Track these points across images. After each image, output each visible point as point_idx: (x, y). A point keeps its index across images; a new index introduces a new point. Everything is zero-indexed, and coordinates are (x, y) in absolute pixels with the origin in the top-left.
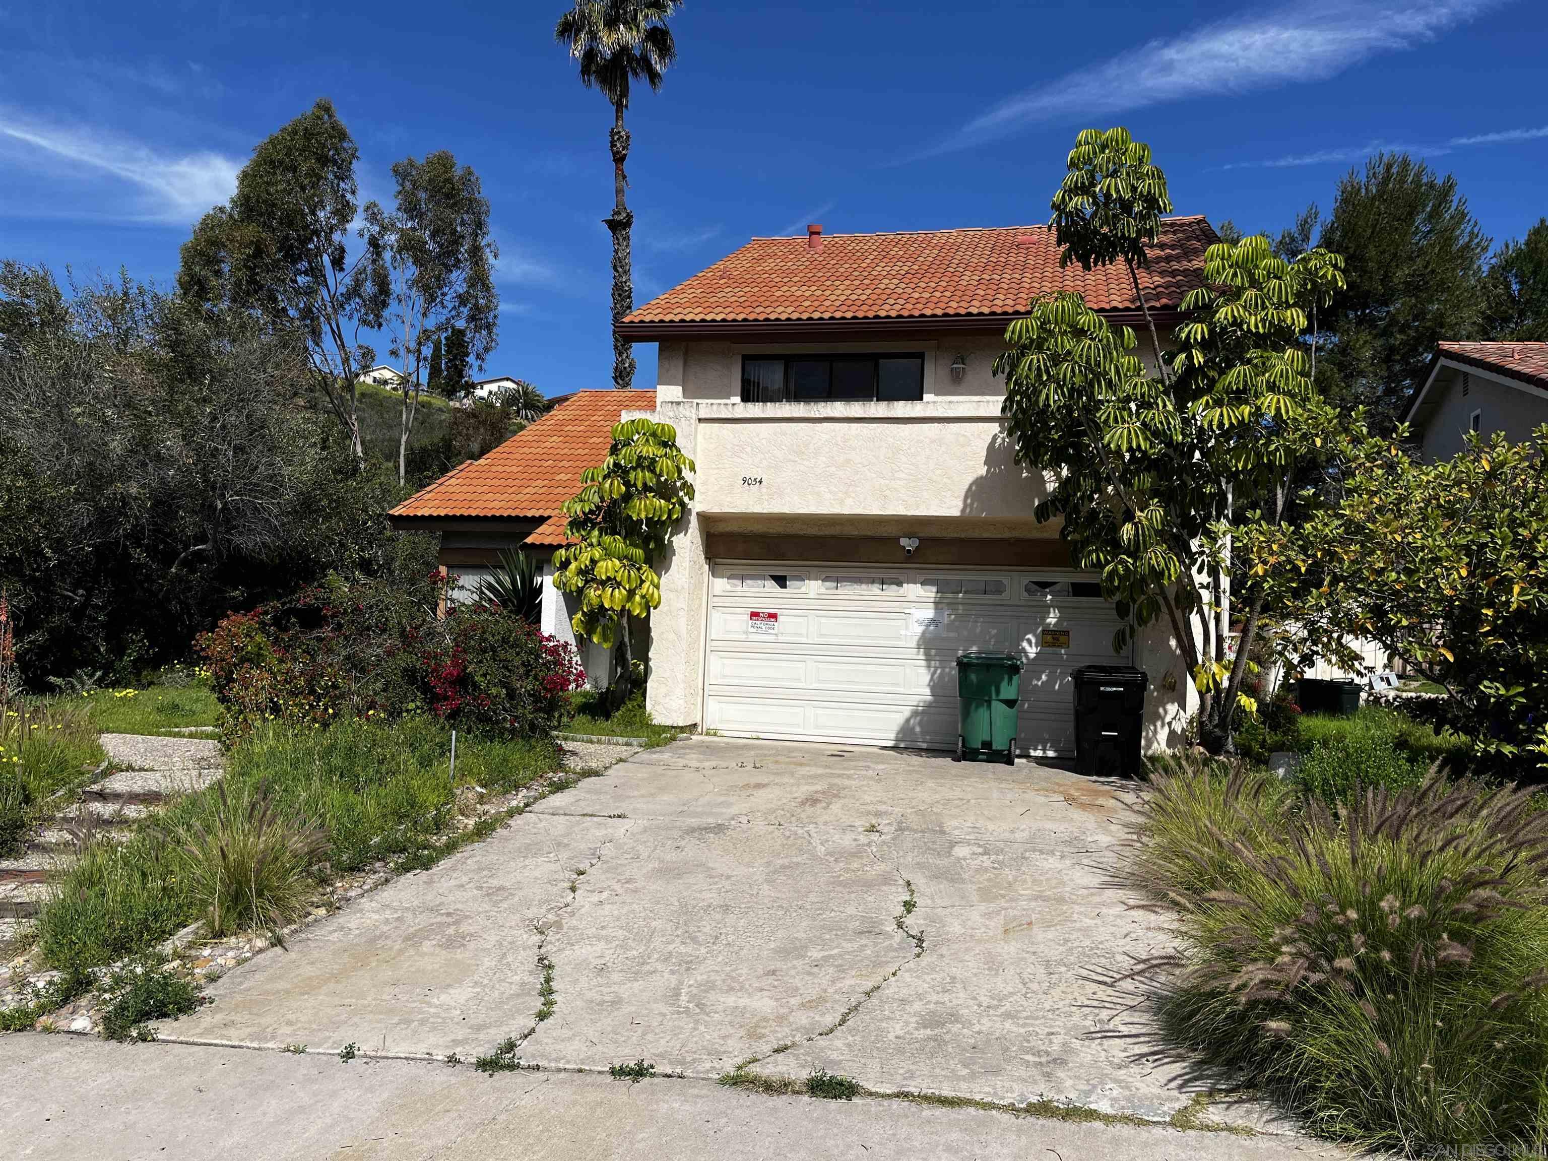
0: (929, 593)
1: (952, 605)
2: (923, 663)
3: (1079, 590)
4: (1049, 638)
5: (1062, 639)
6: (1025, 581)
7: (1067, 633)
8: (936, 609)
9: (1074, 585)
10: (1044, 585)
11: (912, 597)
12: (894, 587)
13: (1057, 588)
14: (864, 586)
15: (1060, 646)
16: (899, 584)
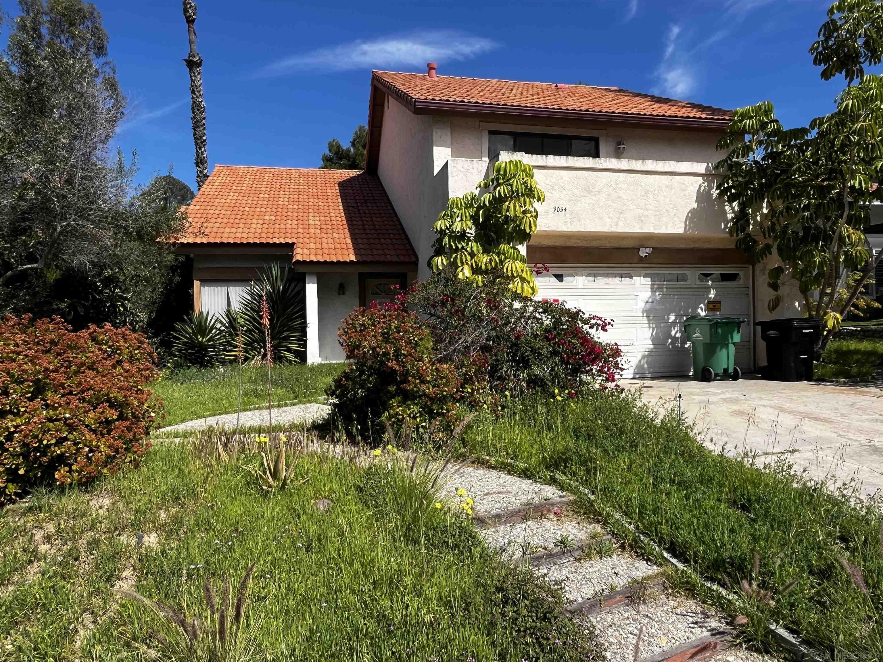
0: (647, 282)
1: (660, 289)
2: (647, 325)
3: (725, 277)
4: (711, 306)
5: (717, 306)
6: (698, 272)
7: (719, 303)
8: (652, 292)
9: (721, 274)
10: (707, 275)
11: (638, 285)
12: (628, 279)
13: (713, 277)
14: (610, 279)
15: (717, 311)
16: (631, 277)
